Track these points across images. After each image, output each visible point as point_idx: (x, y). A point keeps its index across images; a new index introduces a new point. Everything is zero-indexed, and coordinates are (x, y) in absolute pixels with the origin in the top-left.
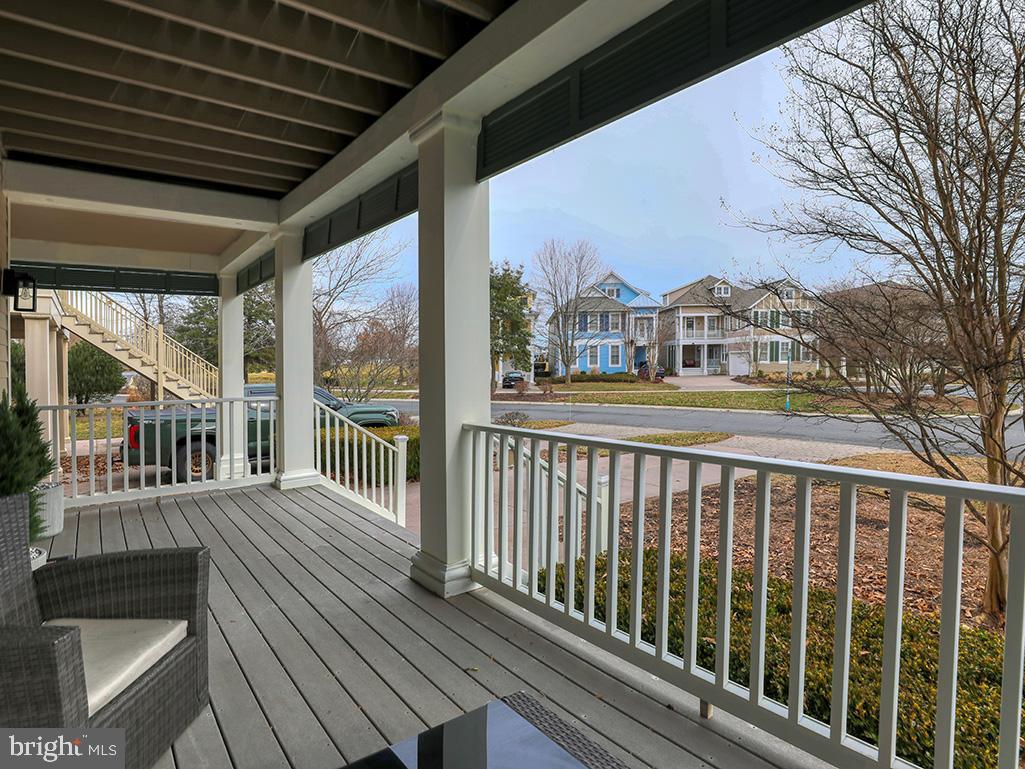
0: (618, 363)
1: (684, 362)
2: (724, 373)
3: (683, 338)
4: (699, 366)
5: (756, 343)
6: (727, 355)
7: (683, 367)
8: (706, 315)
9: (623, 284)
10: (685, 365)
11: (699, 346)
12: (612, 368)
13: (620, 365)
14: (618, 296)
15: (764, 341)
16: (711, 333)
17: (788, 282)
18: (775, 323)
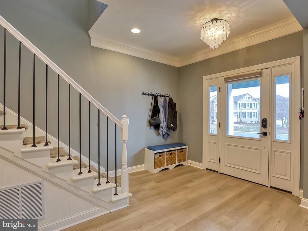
5: (239, 112)
17: (249, 94)
18: (245, 106)
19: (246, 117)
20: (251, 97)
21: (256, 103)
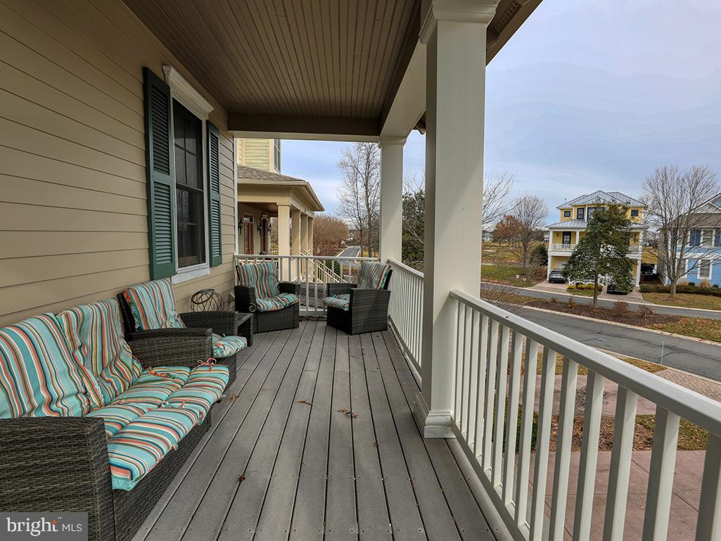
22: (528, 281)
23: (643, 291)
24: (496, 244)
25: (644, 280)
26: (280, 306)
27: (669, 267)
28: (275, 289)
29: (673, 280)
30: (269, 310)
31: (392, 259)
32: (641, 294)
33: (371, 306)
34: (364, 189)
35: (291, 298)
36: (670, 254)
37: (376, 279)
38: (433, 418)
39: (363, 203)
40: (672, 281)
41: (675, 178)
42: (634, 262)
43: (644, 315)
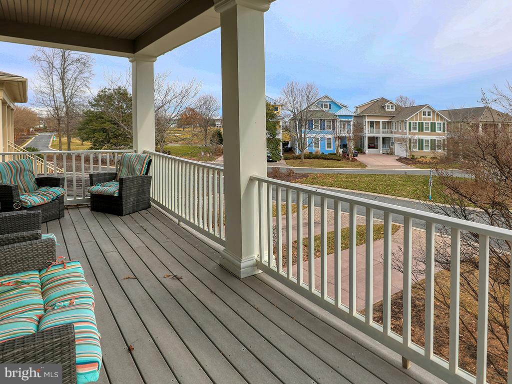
0: (331, 148)
1: (369, 145)
2: (392, 153)
3: (368, 133)
4: (378, 148)
5: (410, 140)
6: (393, 143)
7: (368, 148)
8: (381, 121)
9: (333, 102)
10: (369, 147)
11: (377, 138)
12: (327, 150)
13: (332, 149)
14: (330, 108)
15: (415, 138)
16: (384, 130)
17: (428, 107)
18: (421, 129)
19: (422, 149)
20: (434, 112)
21: (444, 124)
22: (210, 157)
23: (286, 159)
24: (180, 129)
25: (285, 152)
26: (47, 200)
27: (299, 143)
28: (32, 184)
29: (302, 150)
30: (36, 204)
31: (147, 149)
32: (284, 161)
33: (137, 190)
34: (60, 82)
35: (57, 191)
36: (299, 135)
37: (138, 167)
38: (246, 263)
39: (59, 95)
40: (301, 152)
41: (298, 88)
42: (279, 140)
43: (290, 174)
